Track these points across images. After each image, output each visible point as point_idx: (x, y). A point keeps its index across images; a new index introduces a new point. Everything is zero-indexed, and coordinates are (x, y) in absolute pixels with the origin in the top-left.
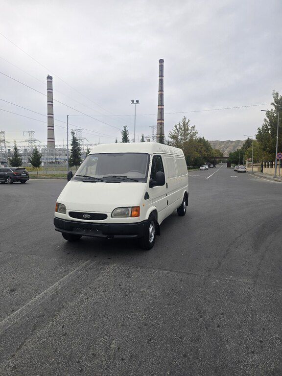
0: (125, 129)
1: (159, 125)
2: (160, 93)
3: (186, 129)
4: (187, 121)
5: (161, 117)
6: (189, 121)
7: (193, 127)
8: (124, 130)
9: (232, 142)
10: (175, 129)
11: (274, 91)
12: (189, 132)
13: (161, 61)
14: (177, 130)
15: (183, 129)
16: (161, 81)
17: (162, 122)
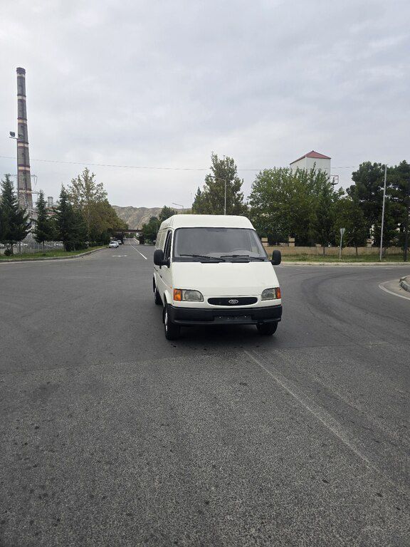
0: (8, 180)
1: (21, 174)
2: (21, 121)
3: (89, 188)
4: (90, 175)
5: (25, 162)
6: (93, 176)
7: (100, 185)
8: (5, 181)
9: (135, 209)
10: (72, 185)
11: (213, 152)
12: (94, 192)
13: (21, 71)
14: (76, 186)
15: (84, 186)
16: (22, 104)
17: (27, 169)
